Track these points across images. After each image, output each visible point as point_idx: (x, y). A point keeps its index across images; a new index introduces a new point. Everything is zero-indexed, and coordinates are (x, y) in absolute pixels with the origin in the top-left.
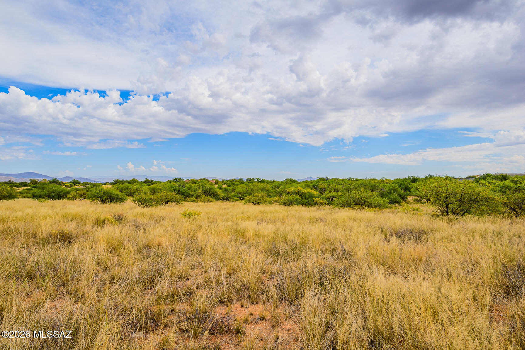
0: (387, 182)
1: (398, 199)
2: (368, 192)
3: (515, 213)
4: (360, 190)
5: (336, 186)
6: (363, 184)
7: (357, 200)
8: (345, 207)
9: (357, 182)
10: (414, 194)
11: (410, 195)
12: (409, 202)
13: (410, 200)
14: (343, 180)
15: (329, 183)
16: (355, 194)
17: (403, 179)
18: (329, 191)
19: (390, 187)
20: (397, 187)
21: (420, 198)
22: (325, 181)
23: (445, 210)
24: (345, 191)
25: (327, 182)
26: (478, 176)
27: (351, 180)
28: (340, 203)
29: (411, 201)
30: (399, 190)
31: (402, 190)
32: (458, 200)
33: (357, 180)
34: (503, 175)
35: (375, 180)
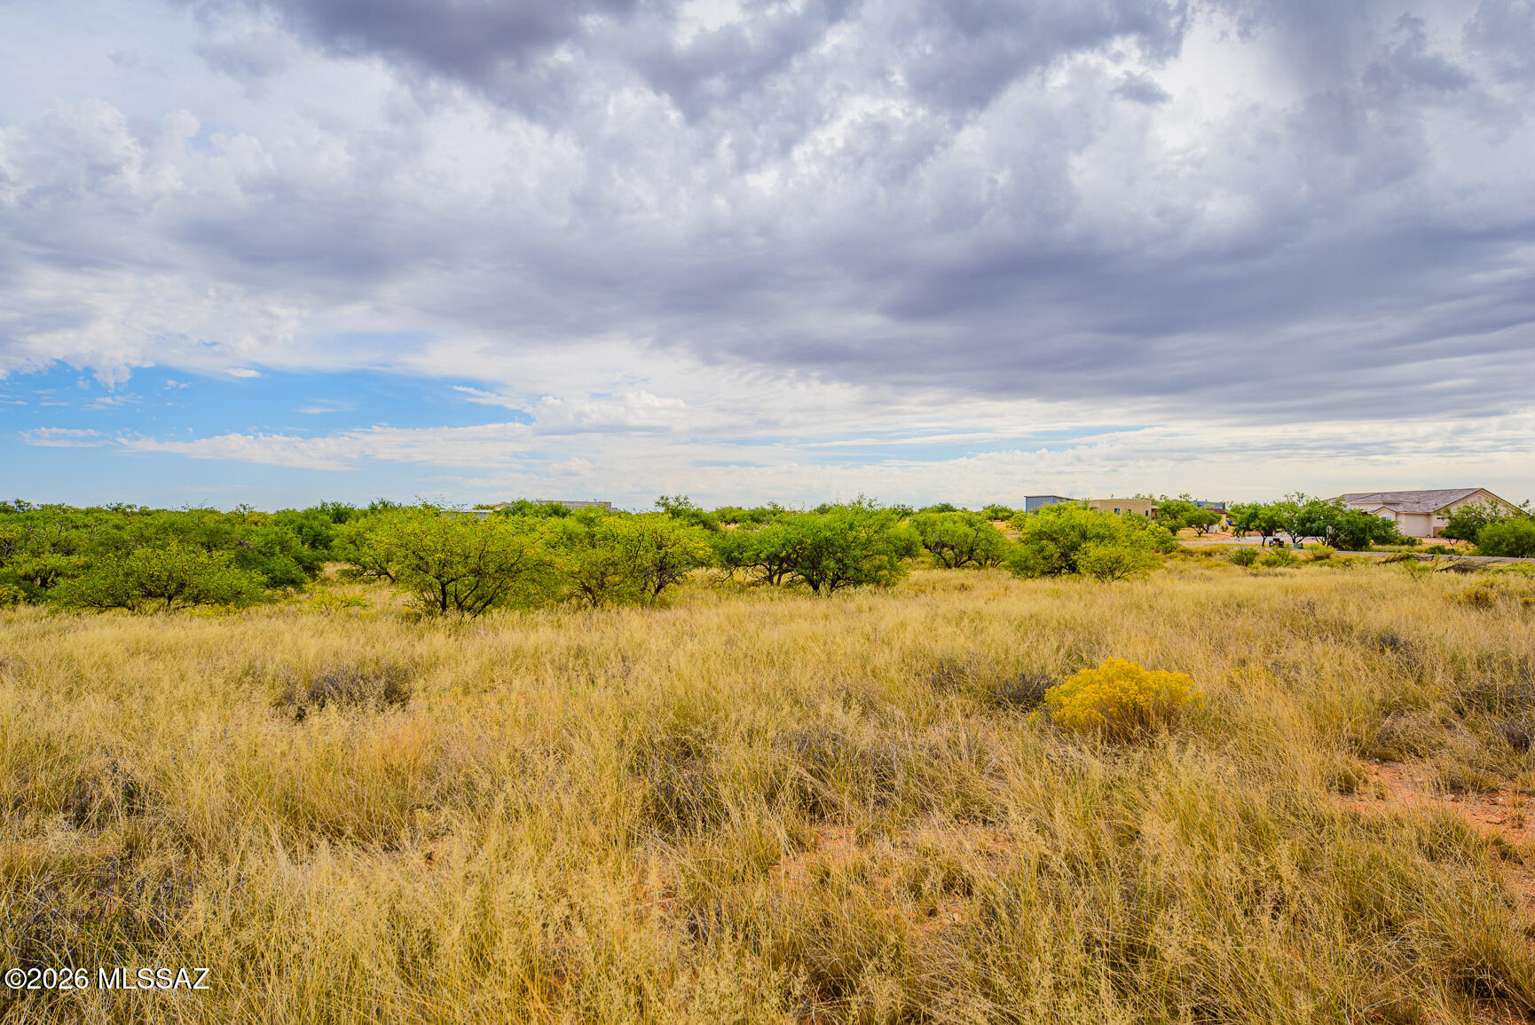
0: (255, 519)
1: (296, 571)
2: (194, 552)
3: (590, 596)
4: (162, 548)
5: (64, 534)
6: (172, 525)
7: (153, 582)
8: (101, 606)
9: (148, 520)
10: (342, 555)
11: (329, 560)
12: (327, 579)
13: (327, 574)
14: (88, 512)
15: (29, 523)
16: (142, 559)
17: (306, 512)
18: (32, 552)
19: (268, 535)
20: (291, 534)
21: (358, 567)
22: (13, 516)
23: (438, 601)
24: (100, 549)
25: (19, 520)
26: (499, 505)
27: (124, 513)
28: (83, 594)
29: (333, 578)
30: (296, 542)
31: (303, 543)
32: (472, 572)
33: (145, 513)
34: (554, 504)
35: (213, 512)
